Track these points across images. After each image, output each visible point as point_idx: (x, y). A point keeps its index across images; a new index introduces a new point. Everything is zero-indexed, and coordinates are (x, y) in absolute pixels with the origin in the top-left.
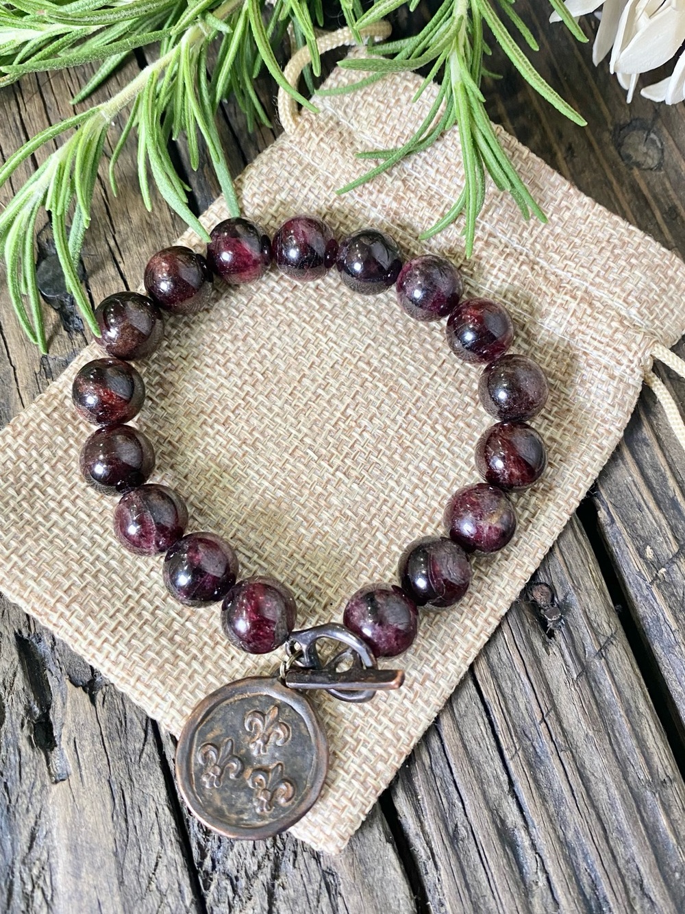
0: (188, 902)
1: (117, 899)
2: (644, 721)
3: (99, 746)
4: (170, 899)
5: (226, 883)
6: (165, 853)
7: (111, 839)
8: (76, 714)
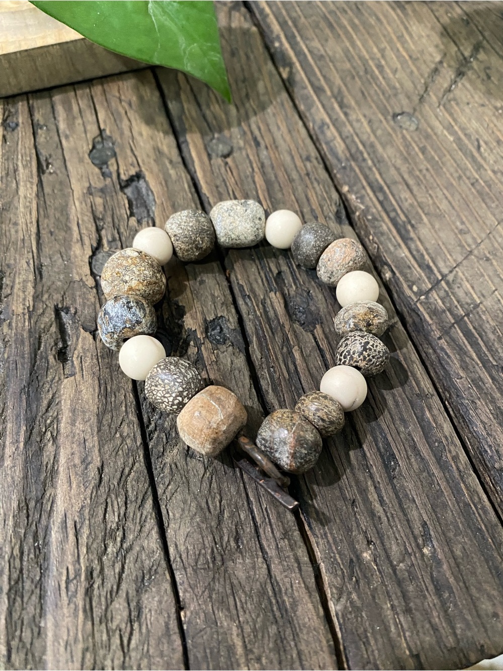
0: (138, 444)
1: (96, 438)
2: (415, 365)
3: (95, 361)
4: (128, 441)
5: (163, 435)
6: (128, 417)
7: (96, 407)
8: (84, 344)
